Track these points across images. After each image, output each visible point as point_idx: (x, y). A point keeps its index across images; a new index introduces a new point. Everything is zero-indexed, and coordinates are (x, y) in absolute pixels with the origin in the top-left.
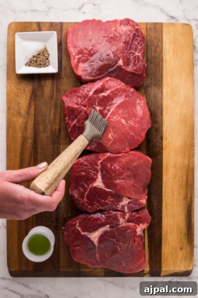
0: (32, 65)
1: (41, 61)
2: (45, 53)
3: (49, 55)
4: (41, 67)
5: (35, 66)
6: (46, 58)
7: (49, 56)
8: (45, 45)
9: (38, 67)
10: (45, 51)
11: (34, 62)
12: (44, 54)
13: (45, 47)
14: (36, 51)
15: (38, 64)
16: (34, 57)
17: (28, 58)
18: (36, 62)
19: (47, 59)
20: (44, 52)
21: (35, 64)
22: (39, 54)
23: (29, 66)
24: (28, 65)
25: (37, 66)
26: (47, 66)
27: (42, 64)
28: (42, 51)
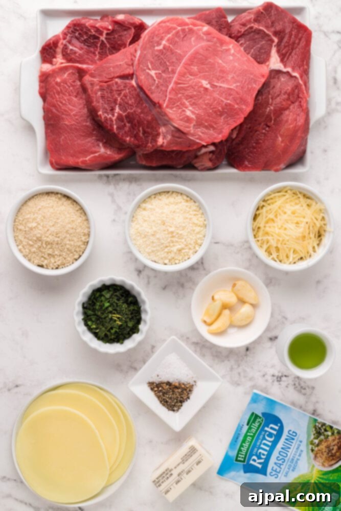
0: (156, 392)
1: (171, 398)
2: (185, 392)
3: (188, 398)
4: (164, 405)
5: (159, 397)
6: (182, 399)
7: (187, 401)
8: (195, 382)
9: (161, 402)
10: (188, 390)
11: (161, 391)
12: (183, 393)
13: (194, 384)
14: (177, 380)
15: (164, 399)
16: (169, 383)
17: (160, 378)
18: (164, 394)
19: (181, 402)
20: (186, 390)
21: (161, 394)
22: (176, 387)
23: (152, 389)
24: (152, 387)
25: (160, 399)
26: (174, 410)
27: (169, 404)
28: (183, 386)
